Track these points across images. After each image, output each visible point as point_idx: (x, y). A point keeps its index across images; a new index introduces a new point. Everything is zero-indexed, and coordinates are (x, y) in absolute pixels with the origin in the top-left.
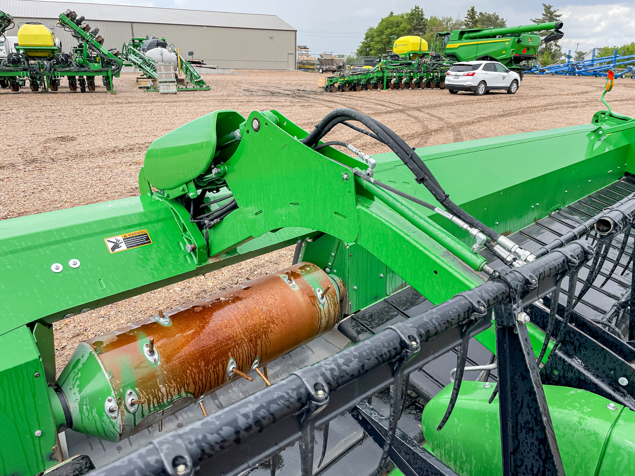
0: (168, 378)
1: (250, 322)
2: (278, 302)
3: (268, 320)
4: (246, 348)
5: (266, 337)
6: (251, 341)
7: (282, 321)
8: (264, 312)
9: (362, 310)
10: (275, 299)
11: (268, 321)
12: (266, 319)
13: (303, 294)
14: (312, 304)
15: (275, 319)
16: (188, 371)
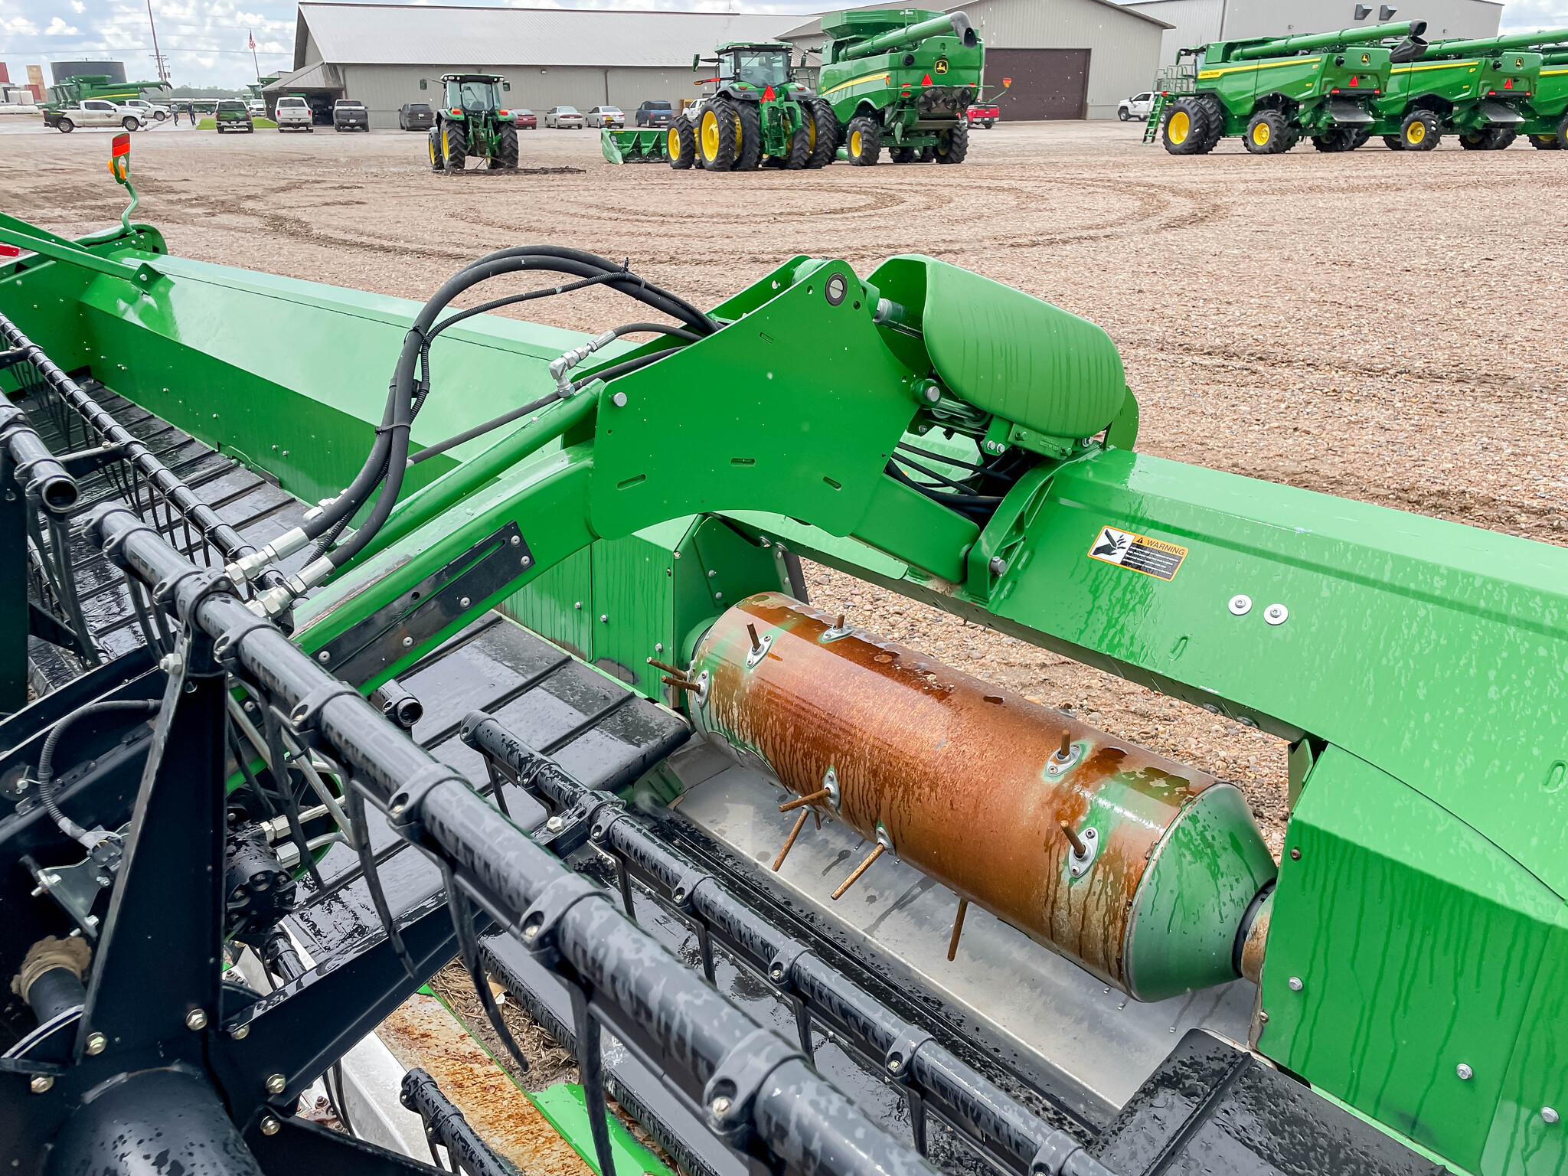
0: (746, 702)
1: (896, 741)
2: (980, 763)
3: (928, 770)
4: (862, 780)
5: (903, 797)
6: (875, 773)
7: (952, 804)
8: (936, 752)
9: (1314, 1088)
10: (982, 753)
11: (925, 773)
12: (925, 765)
13: (1050, 803)
14: (1046, 843)
15: (940, 783)
16: (770, 720)
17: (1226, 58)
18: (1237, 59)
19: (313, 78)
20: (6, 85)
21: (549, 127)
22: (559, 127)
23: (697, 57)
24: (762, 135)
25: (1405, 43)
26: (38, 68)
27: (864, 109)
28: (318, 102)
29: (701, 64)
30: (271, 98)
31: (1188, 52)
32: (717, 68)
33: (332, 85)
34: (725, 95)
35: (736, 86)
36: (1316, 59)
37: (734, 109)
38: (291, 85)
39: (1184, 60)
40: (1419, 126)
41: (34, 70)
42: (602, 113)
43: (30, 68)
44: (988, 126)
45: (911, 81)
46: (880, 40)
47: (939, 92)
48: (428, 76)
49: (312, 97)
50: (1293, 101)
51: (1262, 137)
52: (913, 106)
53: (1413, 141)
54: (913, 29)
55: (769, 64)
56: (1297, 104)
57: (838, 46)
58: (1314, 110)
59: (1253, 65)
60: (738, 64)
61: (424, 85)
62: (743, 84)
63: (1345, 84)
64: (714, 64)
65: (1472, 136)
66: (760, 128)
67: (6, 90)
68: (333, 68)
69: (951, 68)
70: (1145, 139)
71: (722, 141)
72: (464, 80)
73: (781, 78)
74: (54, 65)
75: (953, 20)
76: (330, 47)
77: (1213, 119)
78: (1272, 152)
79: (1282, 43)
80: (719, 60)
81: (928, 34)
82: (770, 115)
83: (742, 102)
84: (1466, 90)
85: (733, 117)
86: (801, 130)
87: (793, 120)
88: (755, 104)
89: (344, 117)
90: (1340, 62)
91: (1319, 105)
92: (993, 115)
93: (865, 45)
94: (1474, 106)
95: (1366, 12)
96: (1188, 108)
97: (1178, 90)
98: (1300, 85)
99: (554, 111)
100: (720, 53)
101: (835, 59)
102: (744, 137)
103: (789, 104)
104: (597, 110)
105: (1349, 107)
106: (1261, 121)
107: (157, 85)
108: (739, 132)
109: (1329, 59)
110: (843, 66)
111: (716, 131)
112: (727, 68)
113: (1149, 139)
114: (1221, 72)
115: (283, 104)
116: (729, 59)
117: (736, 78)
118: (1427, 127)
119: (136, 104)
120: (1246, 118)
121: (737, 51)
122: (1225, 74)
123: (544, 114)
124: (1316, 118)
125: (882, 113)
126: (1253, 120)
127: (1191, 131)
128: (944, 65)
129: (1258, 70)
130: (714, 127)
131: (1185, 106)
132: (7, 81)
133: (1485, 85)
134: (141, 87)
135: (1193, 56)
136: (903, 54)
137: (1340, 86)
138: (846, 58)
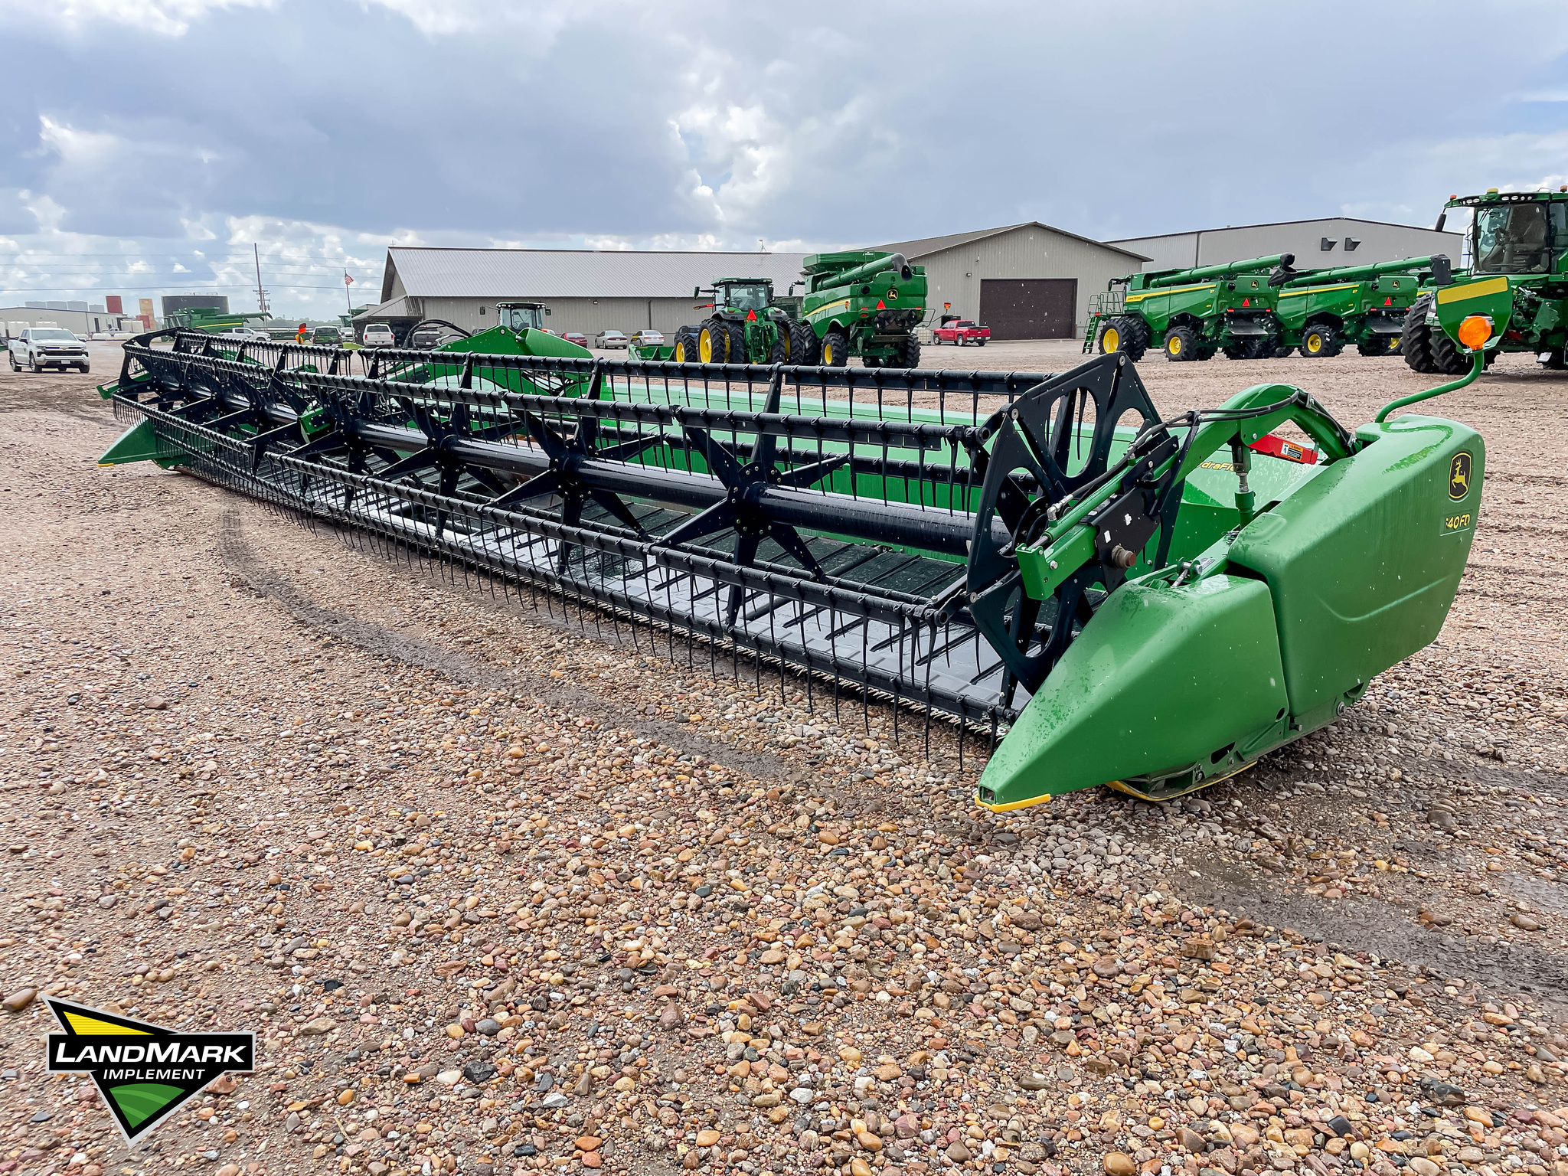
17: (1146, 286)
18: (1155, 286)
19: (398, 309)
20: (120, 316)
21: (598, 347)
22: (607, 348)
23: (697, 289)
24: (747, 347)
25: (1278, 272)
26: (150, 301)
27: (834, 328)
28: (399, 328)
29: (701, 294)
30: (360, 325)
31: (1119, 282)
32: (713, 299)
33: (412, 314)
34: (717, 317)
35: (726, 310)
36: (1211, 287)
37: (725, 327)
38: (379, 314)
39: (1115, 287)
40: (1316, 338)
41: (146, 303)
42: (644, 336)
43: (142, 301)
44: (981, 344)
45: (866, 306)
46: (845, 275)
47: (890, 313)
48: (487, 305)
49: (396, 325)
50: (1197, 319)
51: (1176, 347)
52: (870, 324)
53: (1313, 350)
54: (867, 266)
55: (755, 294)
56: (1202, 320)
57: (816, 280)
58: (1216, 325)
59: (1166, 291)
60: (728, 294)
61: (483, 312)
62: (731, 309)
63: (1238, 305)
64: (710, 295)
65: (1367, 345)
66: (744, 341)
67: (119, 320)
68: (414, 301)
69: (901, 295)
70: (1084, 351)
71: (713, 351)
72: (514, 307)
73: (764, 304)
74: (165, 299)
75: (893, 259)
76: (413, 284)
77: (1138, 334)
78: (1184, 359)
79: (1187, 273)
80: (715, 291)
81: (879, 269)
82: (752, 332)
83: (730, 322)
84: (1351, 308)
85: (725, 334)
86: (778, 343)
87: (771, 335)
88: (741, 323)
89: (421, 340)
90: (1232, 288)
91: (1219, 321)
92: (984, 335)
93: (835, 279)
94: (1361, 320)
95: (1332, 244)
96: (1117, 326)
97: (1109, 312)
98: (1202, 306)
99: (603, 334)
100: (715, 285)
101: (814, 290)
102: (732, 347)
103: (768, 323)
104: (640, 333)
105: (1244, 324)
106: (1174, 335)
107: (260, 316)
108: (728, 345)
109: (1223, 285)
110: (820, 294)
111: (710, 344)
112: (720, 297)
113: (1087, 351)
114: (1143, 297)
115: (370, 330)
116: (722, 290)
117: (727, 304)
118: (1323, 338)
119: (241, 331)
120: (1163, 333)
121: (728, 284)
122: (1145, 299)
123: (595, 337)
124: (1217, 332)
125: (848, 329)
126: (1168, 335)
127: (1121, 343)
128: (894, 293)
129: (1170, 295)
130: (708, 340)
131: (1114, 324)
132: (120, 312)
133: (1366, 303)
134: (243, 318)
135: (1123, 284)
136: (862, 285)
137: (1234, 306)
138: (822, 288)
